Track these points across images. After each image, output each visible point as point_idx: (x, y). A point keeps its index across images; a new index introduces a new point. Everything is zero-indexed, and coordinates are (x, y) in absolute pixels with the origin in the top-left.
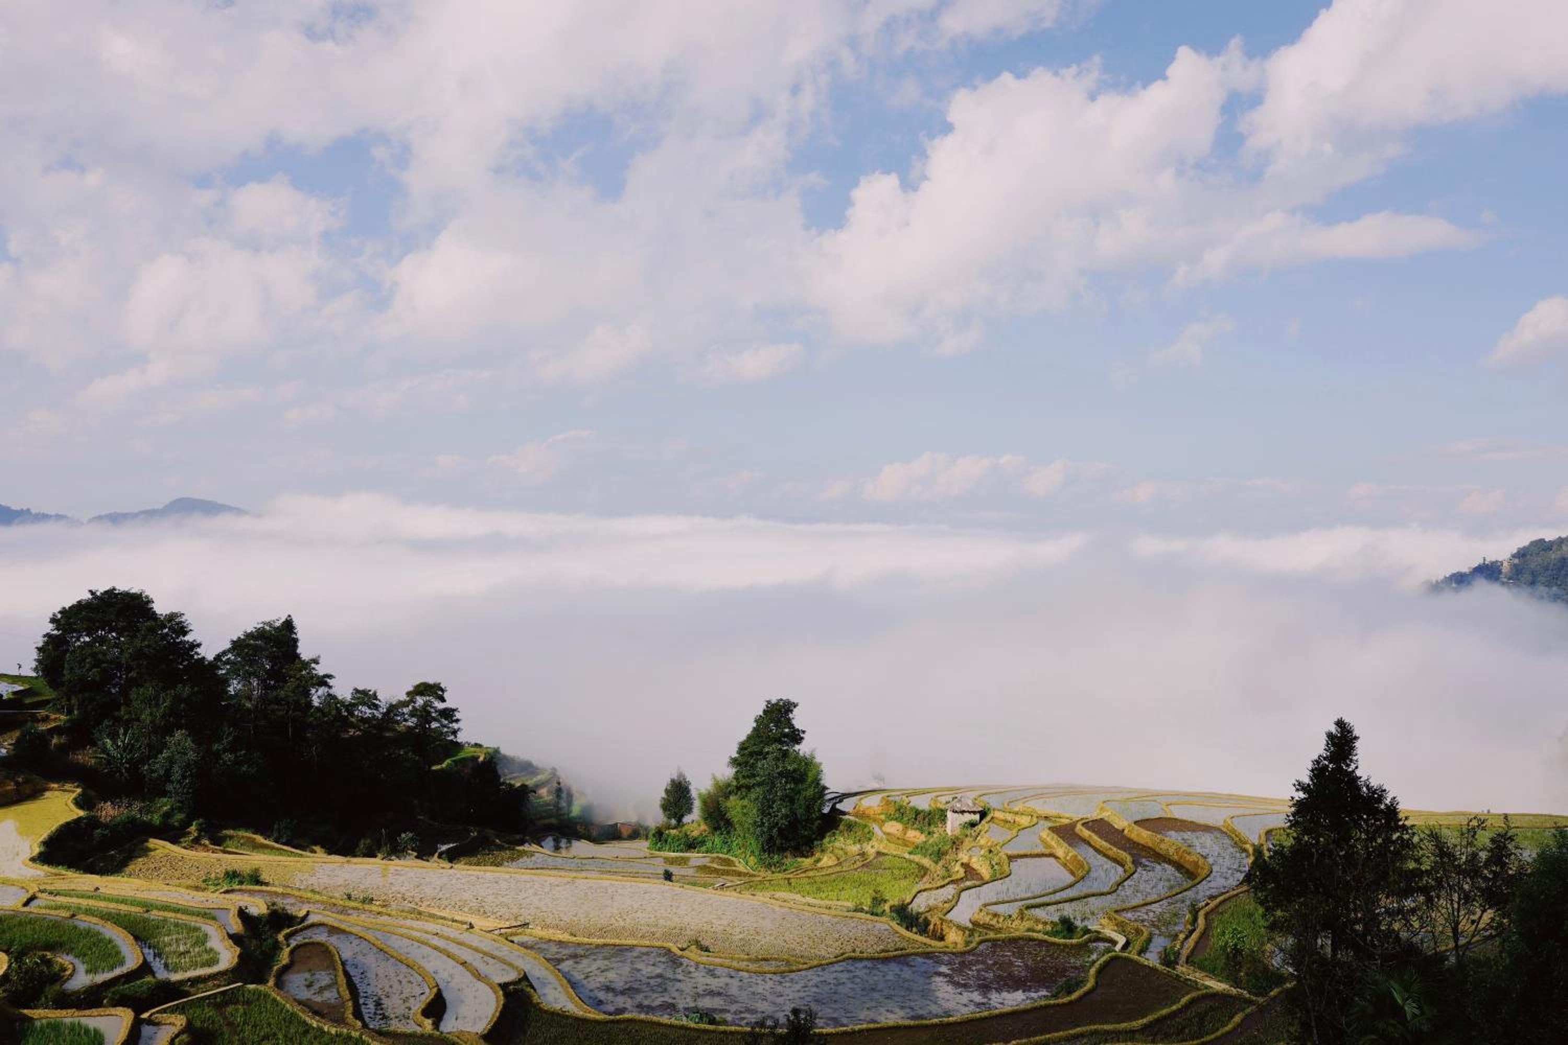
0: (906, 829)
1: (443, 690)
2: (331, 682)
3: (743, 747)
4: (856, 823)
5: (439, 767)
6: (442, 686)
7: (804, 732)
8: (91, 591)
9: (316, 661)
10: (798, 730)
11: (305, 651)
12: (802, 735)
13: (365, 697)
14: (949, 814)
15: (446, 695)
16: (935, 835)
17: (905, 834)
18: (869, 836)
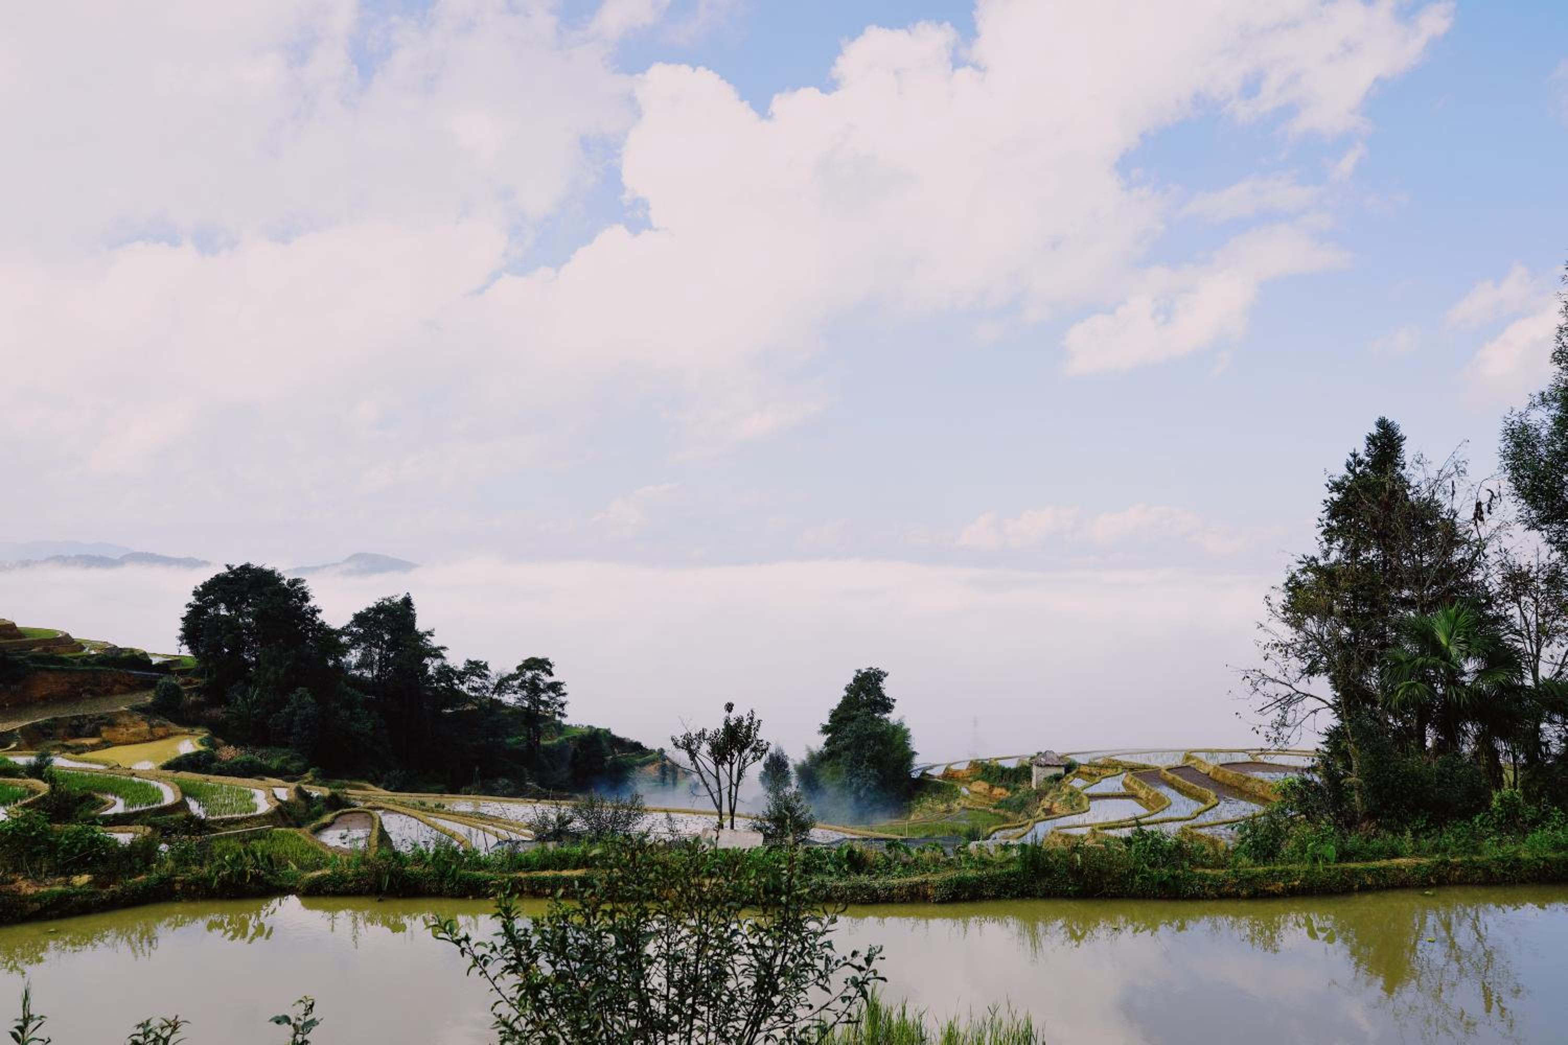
0: (992, 788)
1: (551, 665)
2: (444, 653)
3: (834, 715)
4: (943, 784)
5: (549, 742)
6: (550, 661)
7: (894, 700)
8: (228, 566)
9: (430, 633)
10: (888, 699)
11: (421, 626)
12: (892, 703)
13: (476, 668)
14: (1035, 770)
15: (553, 670)
16: (1020, 791)
17: (991, 792)
18: (955, 795)
